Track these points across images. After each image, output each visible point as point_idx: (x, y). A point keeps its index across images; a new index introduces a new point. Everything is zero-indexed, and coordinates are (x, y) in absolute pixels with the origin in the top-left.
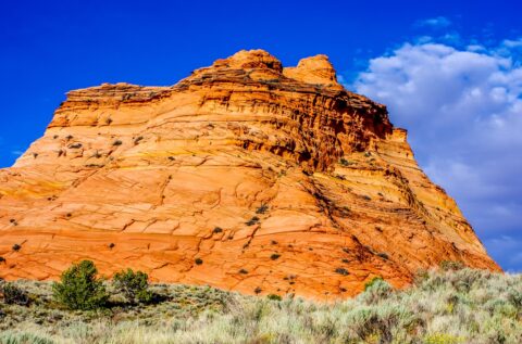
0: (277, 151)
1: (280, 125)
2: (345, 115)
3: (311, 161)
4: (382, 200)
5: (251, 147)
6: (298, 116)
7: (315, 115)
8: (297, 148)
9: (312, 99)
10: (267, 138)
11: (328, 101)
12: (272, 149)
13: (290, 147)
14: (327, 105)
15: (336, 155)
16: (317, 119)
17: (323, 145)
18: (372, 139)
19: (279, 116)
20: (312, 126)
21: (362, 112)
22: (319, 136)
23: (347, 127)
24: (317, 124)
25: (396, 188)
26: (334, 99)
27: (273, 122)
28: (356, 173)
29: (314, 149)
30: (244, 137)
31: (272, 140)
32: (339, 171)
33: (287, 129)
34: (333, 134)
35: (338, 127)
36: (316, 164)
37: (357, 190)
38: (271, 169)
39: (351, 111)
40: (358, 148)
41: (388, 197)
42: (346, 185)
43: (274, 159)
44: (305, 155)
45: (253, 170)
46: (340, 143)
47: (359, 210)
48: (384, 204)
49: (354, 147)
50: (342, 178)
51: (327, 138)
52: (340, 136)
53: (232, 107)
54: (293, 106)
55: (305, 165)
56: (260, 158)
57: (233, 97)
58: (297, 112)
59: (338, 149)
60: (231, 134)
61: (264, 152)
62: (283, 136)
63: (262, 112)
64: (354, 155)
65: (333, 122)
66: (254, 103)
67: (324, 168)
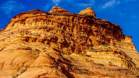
0: (46, 42)
1: (49, 30)
2: (93, 27)
3: (70, 48)
4: (111, 65)
5: (30, 40)
6: (63, 26)
7: (74, 26)
8: (59, 41)
9: (71, 18)
10: (40, 35)
11: (82, 19)
12: (43, 41)
13: (55, 40)
14: (81, 21)
15: (88, 46)
16: (75, 28)
17: (78, 41)
18: (111, 40)
19: (50, 26)
20: (72, 31)
21: (104, 26)
22: (75, 36)
23: (95, 33)
24: (75, 30)
25: (120, 59)
26: (85, 18)
27: (46, 28)
28: (98, 53)
29: (72, 42)
30: (25, 35)
31: (43, 36)
32: (88, 53)
33: (54, 31)
34: (87, 36)
35: (90, 32)
36: (73, 50)
37: (96, 61)
38: (36, 50)
39: (97, 25)
40: (103, 44)
41: (115, 64)
42: (90, 59)
43: (43, 46)
44: (65, 44)
45: (25, 51)
46: (91, 41)
47: (94, 70)
48: (112, 67)
49: (100, 43)
50: (88, 56)
51: (81, 37)
52: (91, 37)
53: (27, 25)
54: (60, 21)
55: (65, 49)
56: (33, 45)
57: (27, 20)
58: (62, 24)
59: (90, 43)
60: (19, 35)
61: (37, 43)
62: (49, 34)
63: (40, 24)
64: (100, 47)
65: (85, 30)
66: (37, 20)
67: (79, 52)
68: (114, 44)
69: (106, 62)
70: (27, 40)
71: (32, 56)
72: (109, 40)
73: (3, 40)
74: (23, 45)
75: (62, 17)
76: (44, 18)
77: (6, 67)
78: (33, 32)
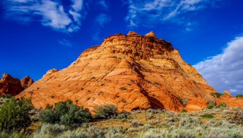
1: (127, 45)
2: (154, 44)
3: (140, 56)
5: (116, 52)
7: (142, 43)
8: (133, 52)
9: (140, 38)
10: (121, 49)
12: (124, 53)
13: (130, 52)
14: (146, 40)
15: (151, 55)
16: (143, 45)
17: (145, 52)
19: (128, 43)
20: (141, 46)
21: (160, 43)
22: (143, 49)
23: (155, 47)
25: (171, 63)
26: (149, 38)
27: (125, 44)
28: (157, 60)
29: (141, 53)
30: (113, 49)
31: (123, 49)
32: (151, 60)
33: (130, 47)
34: (150, 49)
35: (152, 47)
36: (142, 57)
37: (156, 64)
38: (120, 58)
39: (156, 43)
40: (160, 54)
41: (167, 66)
42: (151, 63)
43: (124, 55)
44: (137, 54)
45: (113, 59)
46: (152, 52)
47: (154, 70)
48: (165, 68)
49: (158, 53)
50: (151, 61)
51: (146, 50)
52: (152, 50)
53: (114, 43)
54: (133, 40)
55: (137, 57)
56: (118, 55)
57: (114, 40)
58: (135, 42)
59: (151, 53)
60: (109, 49)
61: (120, 54)
62: (127, 48)
63: (121, 42)
64: (158, 56)
65: (149, 45)
66: (119, 40)
67: (145, 59)
68: (167, 54)
69: (162, 65)
70: (114, 52)
71: (117, 62)
72: (164, 52)
73: (100, 52)
74: (112, 55)
75: (135, 38)
76: (124, 38)
77: (101, 68)
78: (118, 47)
